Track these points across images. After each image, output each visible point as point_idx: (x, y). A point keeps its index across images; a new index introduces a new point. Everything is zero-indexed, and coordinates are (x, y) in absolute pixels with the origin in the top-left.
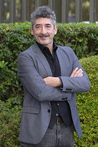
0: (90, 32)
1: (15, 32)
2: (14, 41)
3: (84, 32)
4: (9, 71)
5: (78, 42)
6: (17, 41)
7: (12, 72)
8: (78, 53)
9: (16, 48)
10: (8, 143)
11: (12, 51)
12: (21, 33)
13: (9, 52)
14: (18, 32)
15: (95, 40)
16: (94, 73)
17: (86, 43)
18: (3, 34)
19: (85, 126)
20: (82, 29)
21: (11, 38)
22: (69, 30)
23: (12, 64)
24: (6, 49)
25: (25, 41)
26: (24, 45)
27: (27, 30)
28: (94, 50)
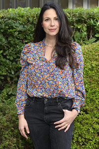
0: (89, 18)
1: (10, 19)
2: (9, 29)
3: (83, 18)
4: (4, 60)
6: (12, 28)
7: (8, 61)
9: (12, 35)
10: (6, 136)
11: (7, 38)
12: (16, 20)
13: (4, 40)
14: (13, 19)
15: (95, 26)
17: (85, 29)
20: (80, 14)
21: (6, 25)
23: (7, 52)
25: (20, 28)
26: (20, 32)
27: (22, 17)
28: (93, 36)
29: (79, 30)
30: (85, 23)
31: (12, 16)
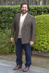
0: (38, 8)
1: (15, 8)
2: (15, 11)
4: (13, 20)
5: (34, 11)
6: (16, 11)
8: (34, 14)
9: (16, 13)
11: (14, 14)
12: (17, 9)
13: (13, 14)
14: (16, 8)
15: (39, 10)
16: (39, 20)
17: (37, 11)
18: (12, 9)
19: (36, 36)
20: (35, 7)
21: (14, 10)
22: (31, 7)
23: (14, 18)
24: (12, 13)
26: (18, 12)
27: (19, 8)
28: (39, 14)
29: (35, 12)
30: (37, 10)
31: (16, 7)
